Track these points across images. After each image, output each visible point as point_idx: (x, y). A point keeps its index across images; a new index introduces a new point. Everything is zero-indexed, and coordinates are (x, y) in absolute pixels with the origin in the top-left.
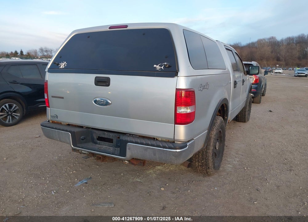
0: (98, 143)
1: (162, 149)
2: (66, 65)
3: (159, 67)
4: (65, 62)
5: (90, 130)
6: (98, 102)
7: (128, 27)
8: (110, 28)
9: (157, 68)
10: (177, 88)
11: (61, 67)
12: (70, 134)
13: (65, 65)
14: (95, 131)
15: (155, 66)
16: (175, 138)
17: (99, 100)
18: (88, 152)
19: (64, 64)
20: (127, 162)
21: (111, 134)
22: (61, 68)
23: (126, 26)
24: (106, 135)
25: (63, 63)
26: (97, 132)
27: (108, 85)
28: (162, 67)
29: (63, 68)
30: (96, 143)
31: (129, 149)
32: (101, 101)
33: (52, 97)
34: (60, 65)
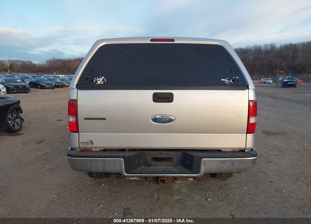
0: (153, 165)
1: (241, 159)
2: (105, 81)
3: (228, 81)
4: (103, 77)
5: (142, 152)
6: (159, 119)
7: (175, 41)
8: (152, 40)
9: (225, 82)
10: (249, 100)
11: (99, 82)
12: (123, 159)
13: (103, 80)
14: (149, 152)
15: (223, 80)
16: (246, 147)
17: (160, 118)
18: (138, 177)
19: (101, 79)
20: (191, 179)
21: (171, 153)
22: (99, 84)
23: (173, 40)
24: (164, 155)
25: (99, 78)
26: (152, 152)
27: (172, 101)
28: (231, 81)
29: (101, 84)
30: (151, 165)
31: (204, 164)
32: (163, 119)
33: (86, 119)
34: (96, 81)
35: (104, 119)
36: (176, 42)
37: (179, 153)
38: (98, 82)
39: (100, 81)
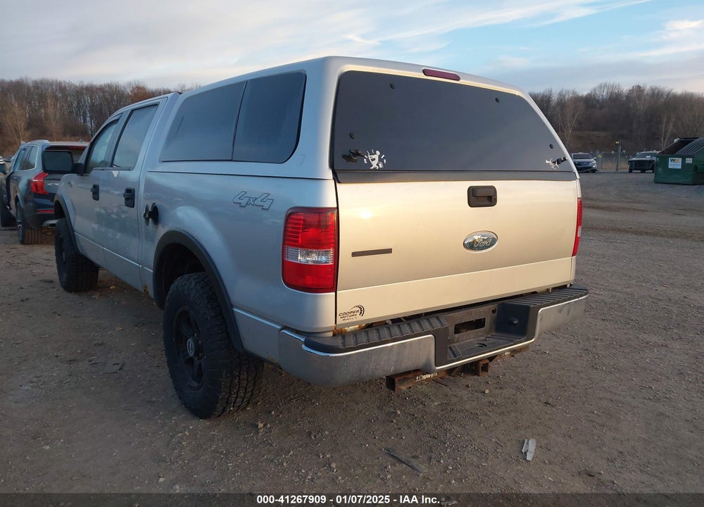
0: (456, 340)
2: (385, 161)
4: (378, 152)
6: (477, 243)
7: (461, 80)
8: (425, 72)
9: (551, 166)
12: (432, 337)
14: (452, 314)
15: (547, 162)
17: (480, 239)
19: (376, 157)
21: (482, 309)
22: (375, 169)
23: (457, 78)
24: (473, 315)
25: (372, 154)
26: (456, 314)
27: (494, 203)
28: (556, 165)
29: (379, 170)
30: (453, 342)
31: (541, 320)
32: (484, 240)
33: (354, 254)
34: (368, 160)
35: (389, 251)
36: (462, 82)
37: (492, 307)
38: (373, 163)
39: (375, 160)
